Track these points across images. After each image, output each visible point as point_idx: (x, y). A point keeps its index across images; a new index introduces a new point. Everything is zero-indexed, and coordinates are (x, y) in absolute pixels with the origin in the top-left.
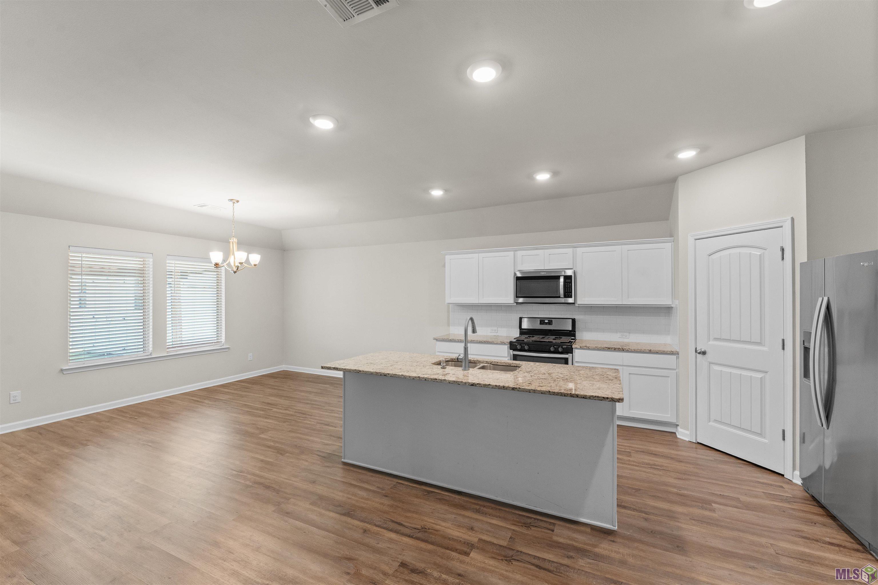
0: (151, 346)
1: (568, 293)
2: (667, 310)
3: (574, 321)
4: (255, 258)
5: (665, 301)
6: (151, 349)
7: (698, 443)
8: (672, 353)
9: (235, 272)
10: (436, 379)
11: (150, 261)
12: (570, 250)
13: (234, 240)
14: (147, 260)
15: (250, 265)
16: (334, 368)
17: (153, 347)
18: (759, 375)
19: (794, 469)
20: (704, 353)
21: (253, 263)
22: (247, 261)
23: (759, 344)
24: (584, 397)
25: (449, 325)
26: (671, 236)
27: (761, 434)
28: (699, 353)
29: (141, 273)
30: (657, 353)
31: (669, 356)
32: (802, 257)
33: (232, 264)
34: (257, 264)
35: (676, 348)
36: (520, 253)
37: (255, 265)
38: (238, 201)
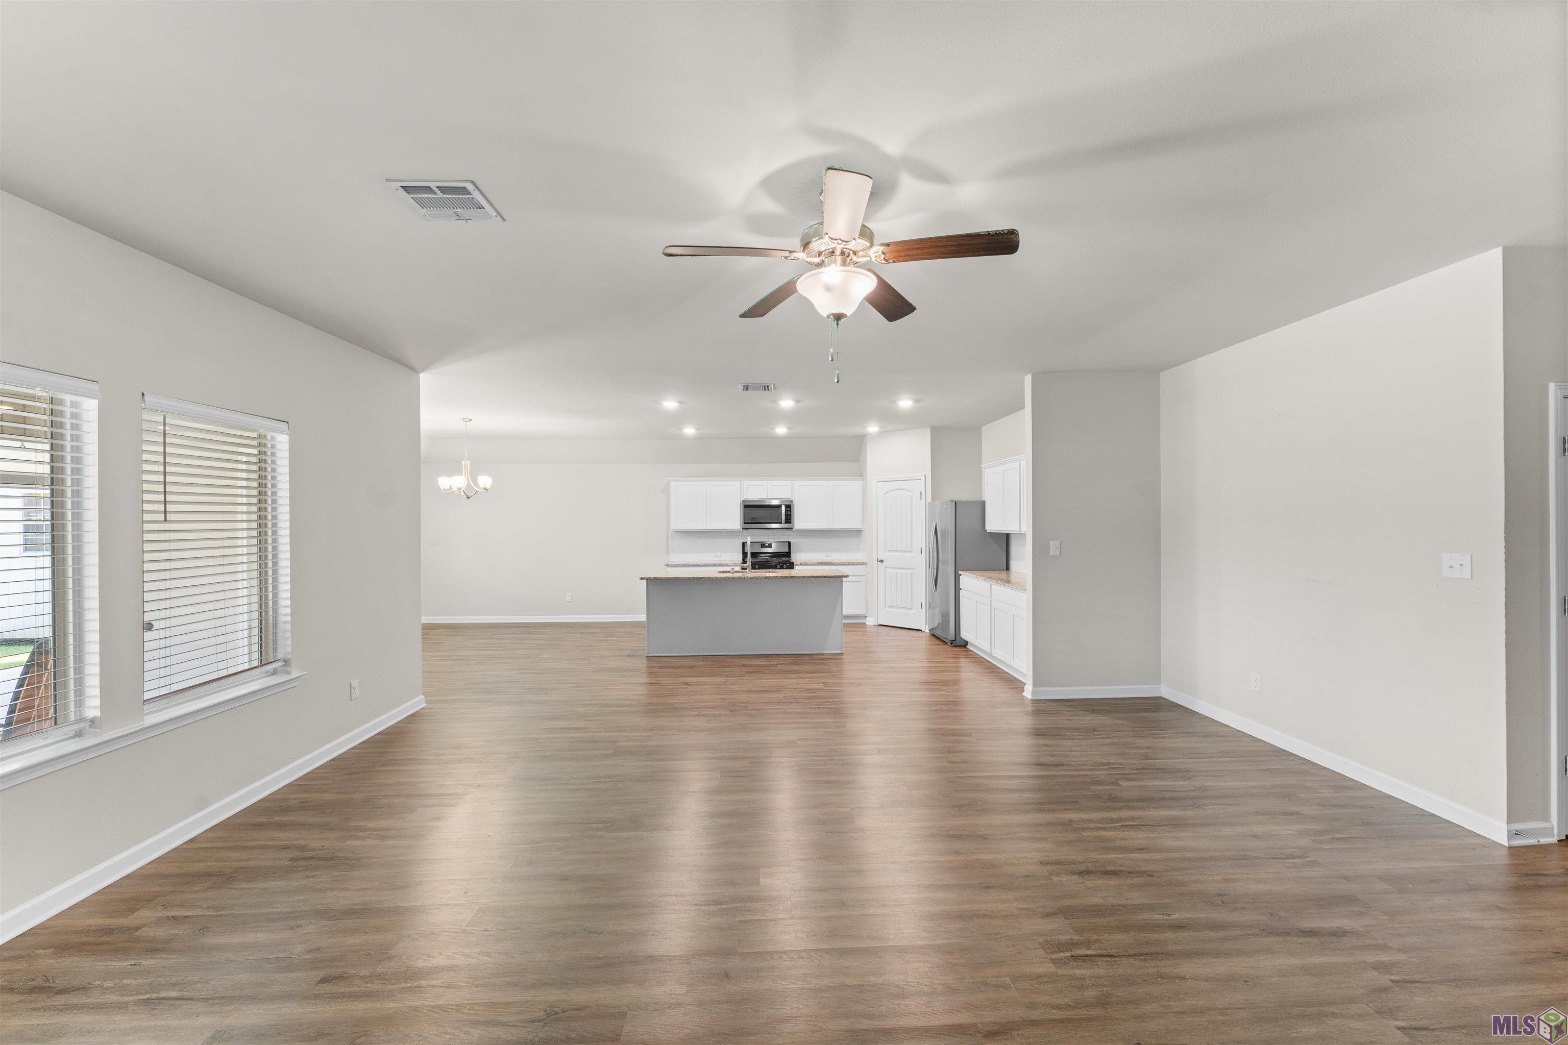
1: (789, 520)
2: (857, 533)
3: (789, 543)
4: (485, 481)
5: (857, 526)
7: (879, 625)
8: (863, 564)
9: (468, 498)
12: (789, 483)
13: (467, 463)
15: (480, 488)
18: (910, 572)
19: (926, 625)
20: (882, 561)
21: (482, 486)
23: (910, 551)
24: (830, 577)
25: (668, 553)
26: (861, 476)
27: (911, 609)
28: (879, 561)
30: (853, 564)
31: (862, 566)
32: (929, 500)
34: (488, 487)
35: (864, 561)
36: (746, 483)
37: (484, 489)
38: (470, 420)
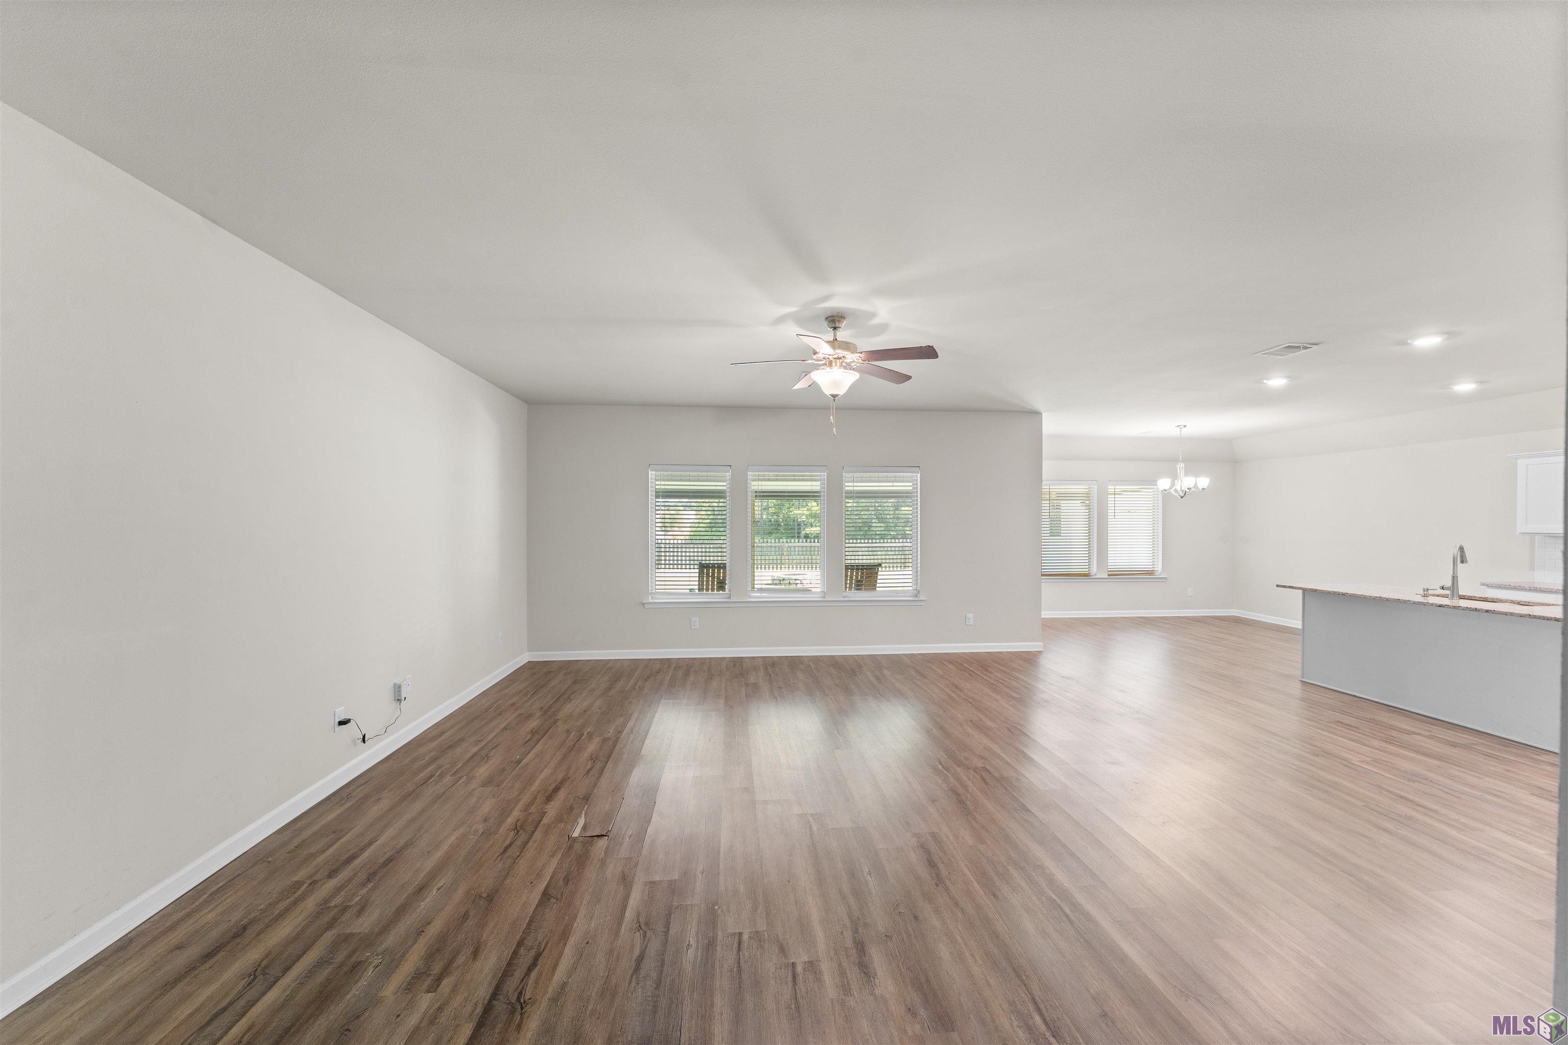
0: (1095, 567)
4: (1204, 482)
6: (1095, 570)
9: (1182, 497)
10: (1399, 600)
11: (1095, 488)
13: (1181, 465)
14: (1092, 487)
15: (1198, 489)
16: (1289, 587)
17: (1097, 568)
21: (1200, 487)
22: (1196, 486)
29: (1088, 496)
33: (1179, 489)
34: (1205, 487)
37: (1203, 489)
38: (1185, 426)
